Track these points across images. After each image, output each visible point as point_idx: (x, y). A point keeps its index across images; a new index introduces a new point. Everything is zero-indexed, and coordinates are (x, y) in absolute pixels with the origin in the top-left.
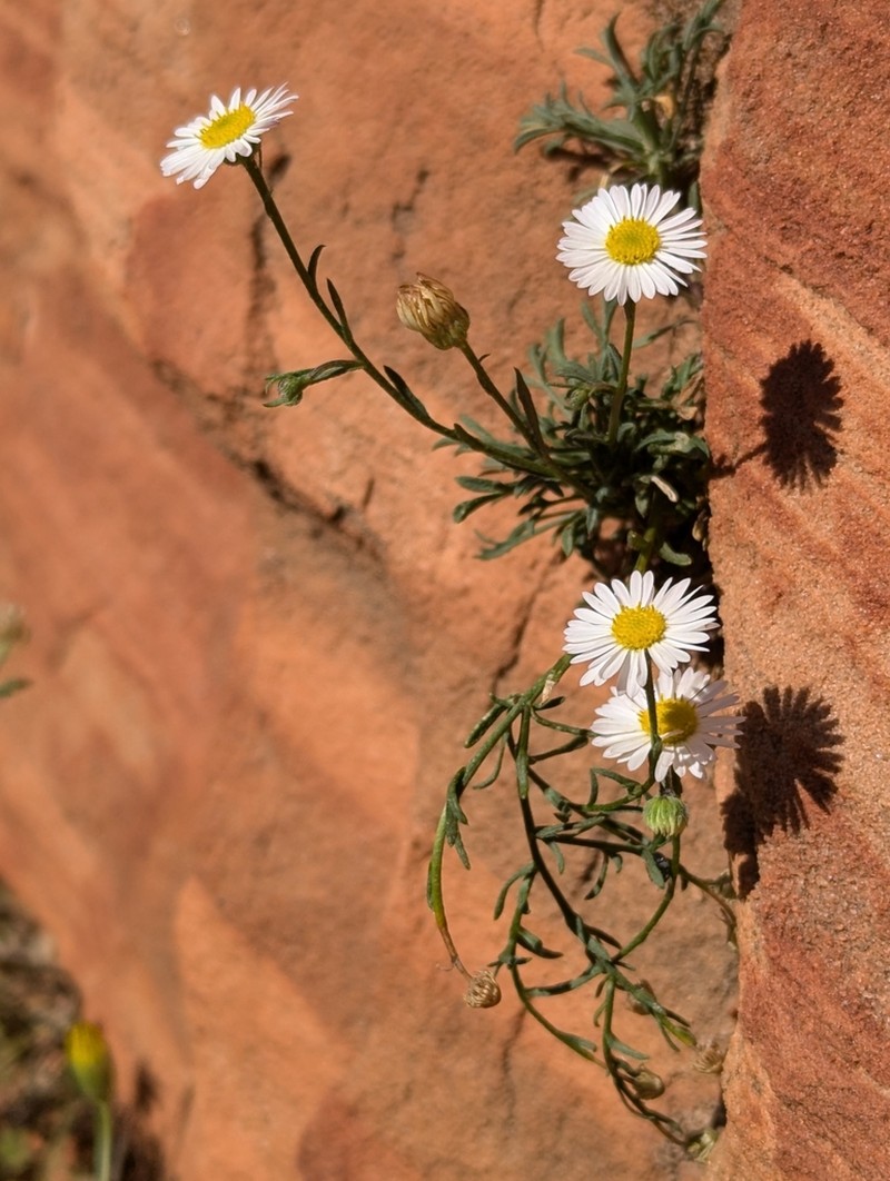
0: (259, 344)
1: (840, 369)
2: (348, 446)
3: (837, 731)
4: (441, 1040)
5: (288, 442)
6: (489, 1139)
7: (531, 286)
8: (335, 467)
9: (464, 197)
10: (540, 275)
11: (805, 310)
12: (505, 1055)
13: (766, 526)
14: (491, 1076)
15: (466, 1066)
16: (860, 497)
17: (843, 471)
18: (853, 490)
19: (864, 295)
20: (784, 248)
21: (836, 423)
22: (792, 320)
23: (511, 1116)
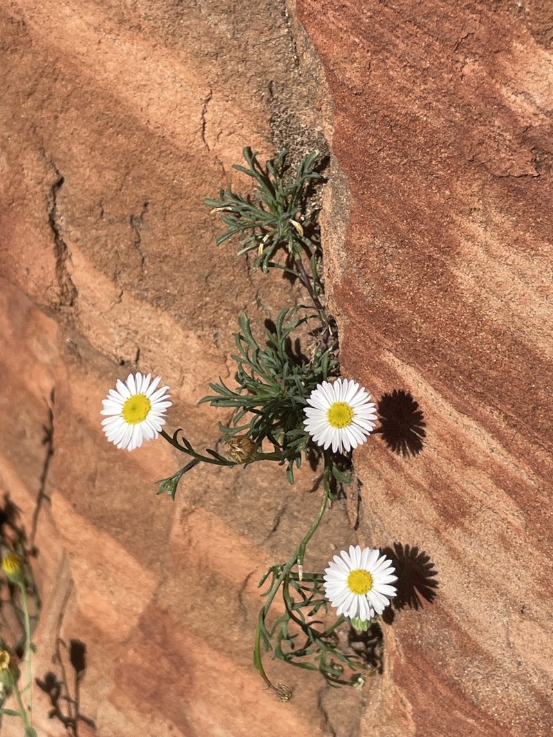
0: (64, 279)
1: (423, 408)
2: (124, 335)
3: (434, 569)
4: (207, 590)
5: (89, 328)
6: (237, 629)
7: (217, 270)
8: (118, 344)
9: (173, 221)
10: (222, 265)
11: (399, 370)
12: (240, 595)
13: (386, 465)
14: (234, 604)
15: (222, 600)
16: (436, 465)
17: (427, 451)
18: (433, 461)
19: (432, 371)
20: (386, 340)
21: (423, 434)
22: (391, 375)
23: (246, 620)
